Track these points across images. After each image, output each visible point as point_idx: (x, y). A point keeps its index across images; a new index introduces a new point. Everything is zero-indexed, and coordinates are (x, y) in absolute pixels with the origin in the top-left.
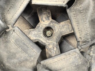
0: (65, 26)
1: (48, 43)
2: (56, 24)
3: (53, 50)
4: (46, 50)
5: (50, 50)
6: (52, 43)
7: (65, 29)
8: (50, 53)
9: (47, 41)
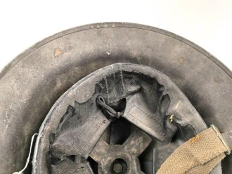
0: (97, 151)
1: (133, 157)
2: (102, 166)
3: (135, 144)
4: (141, 152)
5: (138, 148)
6: (128, 152)
7: (101, 150)
8: (141, 146)
9: (130, 159)
